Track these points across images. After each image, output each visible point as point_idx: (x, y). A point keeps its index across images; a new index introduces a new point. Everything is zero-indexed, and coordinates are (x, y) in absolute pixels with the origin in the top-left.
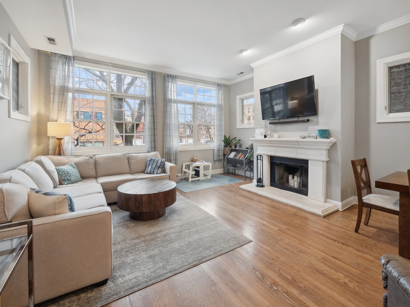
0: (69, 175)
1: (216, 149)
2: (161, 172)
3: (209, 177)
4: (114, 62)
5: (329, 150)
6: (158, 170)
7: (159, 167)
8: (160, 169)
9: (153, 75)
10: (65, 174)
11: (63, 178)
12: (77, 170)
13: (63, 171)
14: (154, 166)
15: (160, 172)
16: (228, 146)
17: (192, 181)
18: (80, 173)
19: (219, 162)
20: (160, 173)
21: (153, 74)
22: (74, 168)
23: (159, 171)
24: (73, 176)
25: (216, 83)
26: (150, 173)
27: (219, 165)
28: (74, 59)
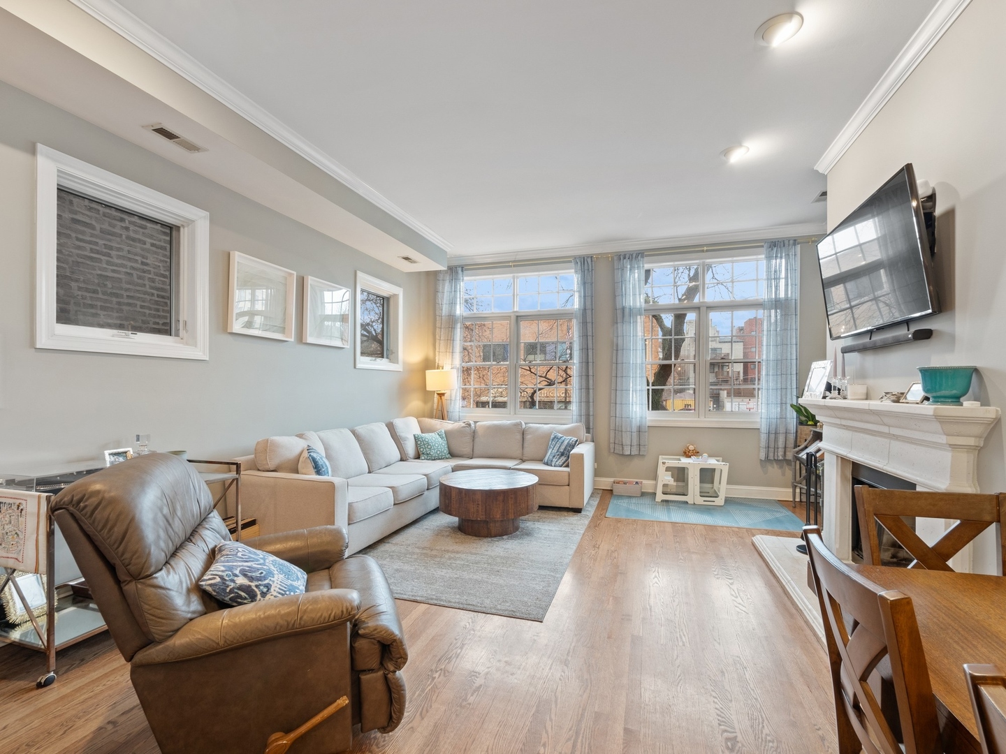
0: (429, 447)
1: (764, 429)
2: (564, 463)
3: (720, 501)
4: (519, 257)
5: (980, 450)
6: (559, 458)
7: (562, 454)
8: (563, 457)
9: (586, 264)
10: (424, 445)
11: (422, 450)
12: (445, 442)
13: (423, 441)
14: (555, 451)
15: (561, 463)
16: (810, 423)
17: (663, 501)
18: (448, 447)
19: (781, 467)
20: (561, 466)
21: (586, 262)
22: (442, 438)
23: (560, 461)
24: (434, 449)
25: (764, 241)
26: (547, 464)
27: (784, 474)
28: (462, 271)
